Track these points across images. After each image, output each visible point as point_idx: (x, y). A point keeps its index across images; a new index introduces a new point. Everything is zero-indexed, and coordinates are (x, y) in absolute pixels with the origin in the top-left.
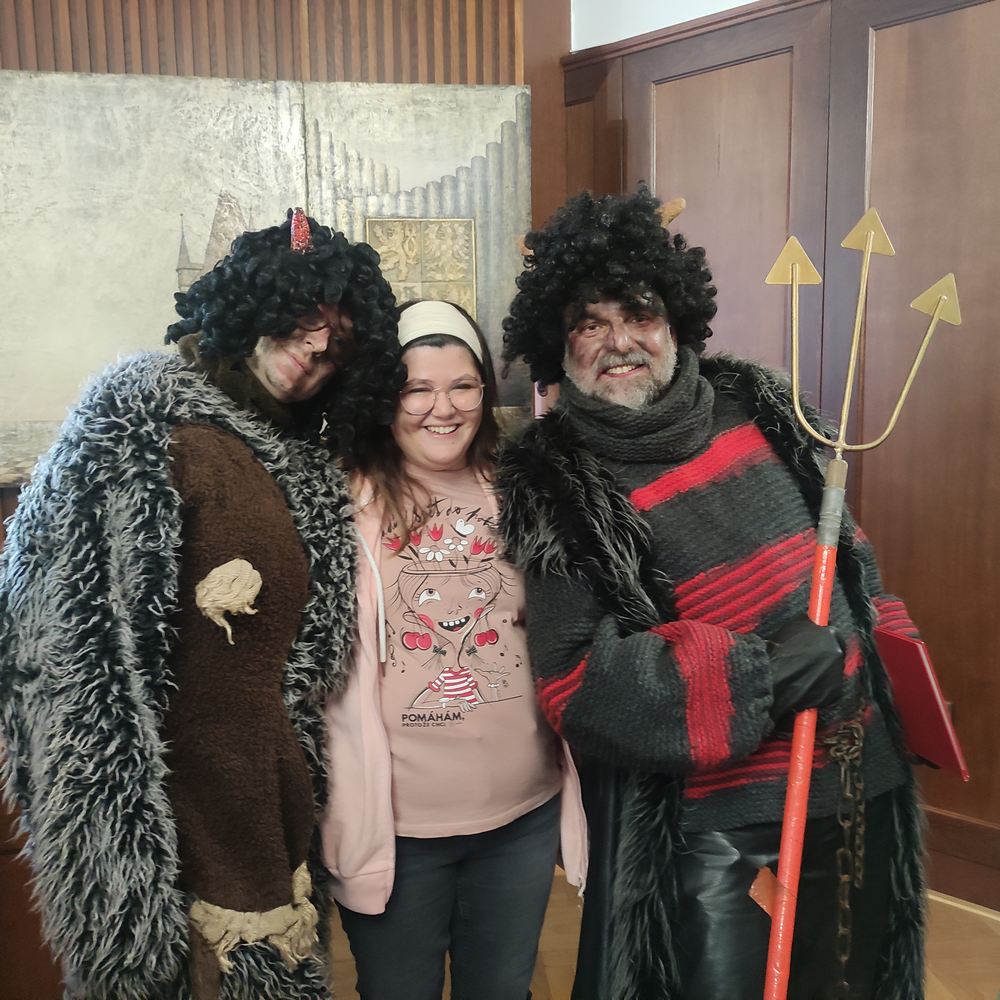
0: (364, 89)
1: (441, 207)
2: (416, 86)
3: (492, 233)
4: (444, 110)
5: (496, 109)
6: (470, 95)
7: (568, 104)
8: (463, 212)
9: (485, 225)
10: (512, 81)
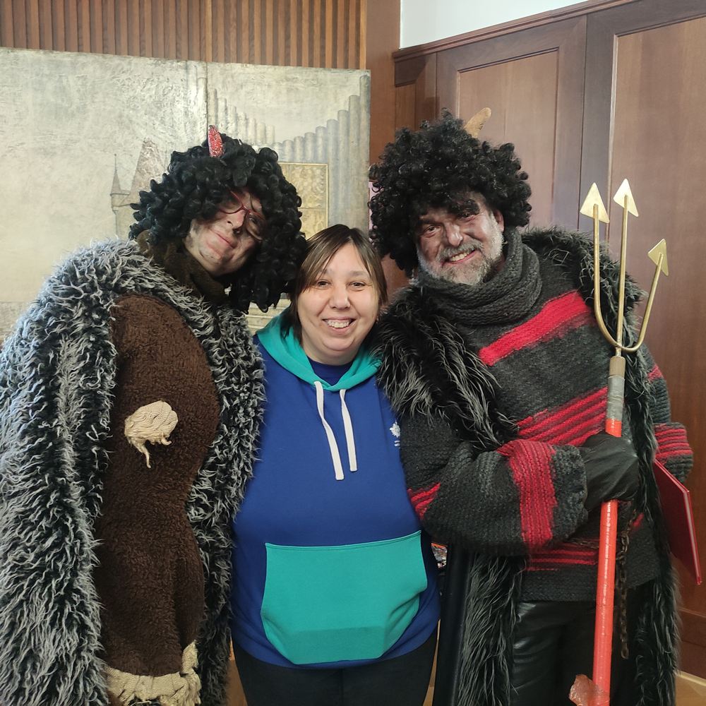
0: (250, 68)
1: (304, 155)
2: (288, 68)
3: (341, 175)
4: (308, 86)
5: (346, 86)
6: (327, 75)
7: (397, 86)
8: (320, 159)
9: (336, 169)
10: (357, 67)
